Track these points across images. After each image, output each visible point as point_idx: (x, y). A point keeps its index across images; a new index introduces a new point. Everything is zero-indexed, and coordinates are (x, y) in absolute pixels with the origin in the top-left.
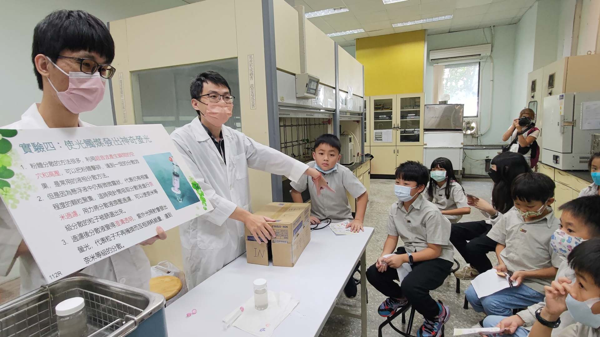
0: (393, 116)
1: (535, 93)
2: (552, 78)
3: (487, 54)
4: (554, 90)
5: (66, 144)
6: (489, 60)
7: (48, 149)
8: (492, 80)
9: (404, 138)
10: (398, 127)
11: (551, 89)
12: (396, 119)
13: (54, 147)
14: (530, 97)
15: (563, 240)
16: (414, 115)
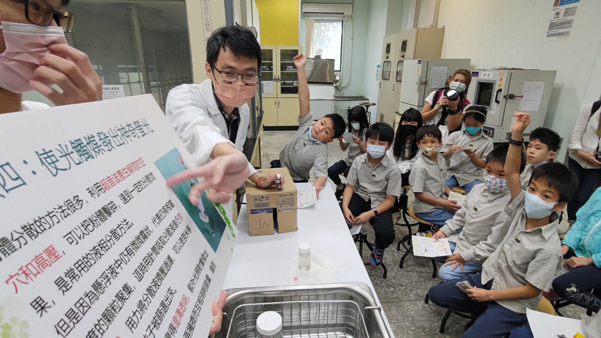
0: (274, 67)
1: (389, 54)
2: (404, 44)
3: (349, 14)
4: (406, 54)
5: (42, 162)
6: (350, 20)
7: (7, 187)
8: (352, 38)
9: (284, 90)
10: (279, 79)
11: (403, 53)
12: (277, 71)
13: (19, 178)
14: (385, 57)
15: (496, 183)
16: (293, 67)
